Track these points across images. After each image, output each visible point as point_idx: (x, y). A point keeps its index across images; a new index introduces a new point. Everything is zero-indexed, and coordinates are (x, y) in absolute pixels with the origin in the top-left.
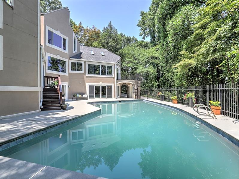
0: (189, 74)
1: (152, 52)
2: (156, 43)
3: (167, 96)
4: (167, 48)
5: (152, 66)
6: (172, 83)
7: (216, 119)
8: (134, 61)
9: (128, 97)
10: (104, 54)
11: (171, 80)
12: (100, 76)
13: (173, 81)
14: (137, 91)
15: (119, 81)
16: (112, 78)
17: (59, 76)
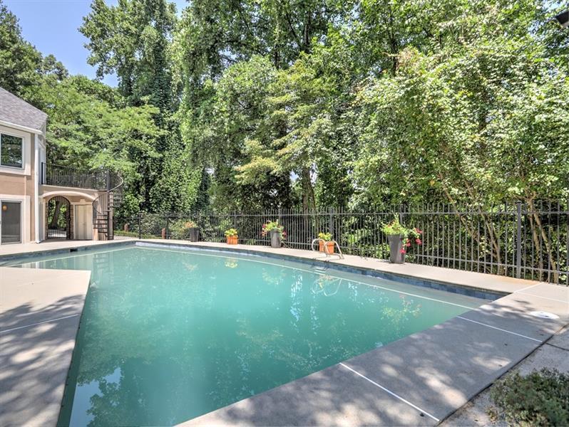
2: (141, 99)
6: (178, 200)
9: (69, 238)
11: (175, 195)
13: (179, 197)
14: (108, 219)
15: (50, 190)
16: (23, 176)
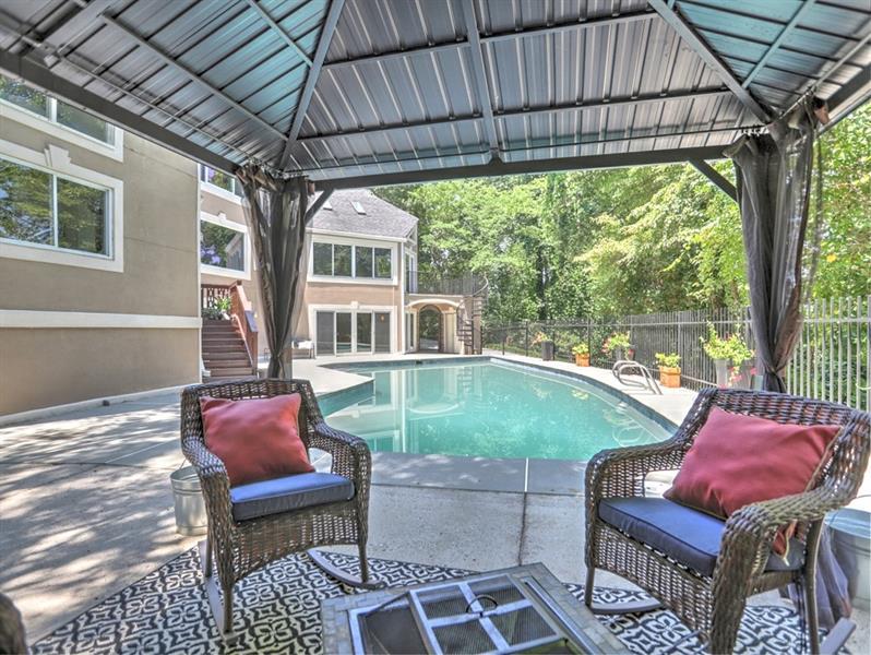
0: (624, 280)
1: (521, 202)
3: (566, 345)
4: (563, 202)
5: (519, 247)
6: (586, 303)
7: (661, 393)
8: (461, 230)
9: (440, 351)
10: (365, 208)
11: (582, 295)
12: (353, 280)
13: (588, 299)
14: (472, 330)
15: (415, 298)
16: (390, 287)
17: (239, 283)
